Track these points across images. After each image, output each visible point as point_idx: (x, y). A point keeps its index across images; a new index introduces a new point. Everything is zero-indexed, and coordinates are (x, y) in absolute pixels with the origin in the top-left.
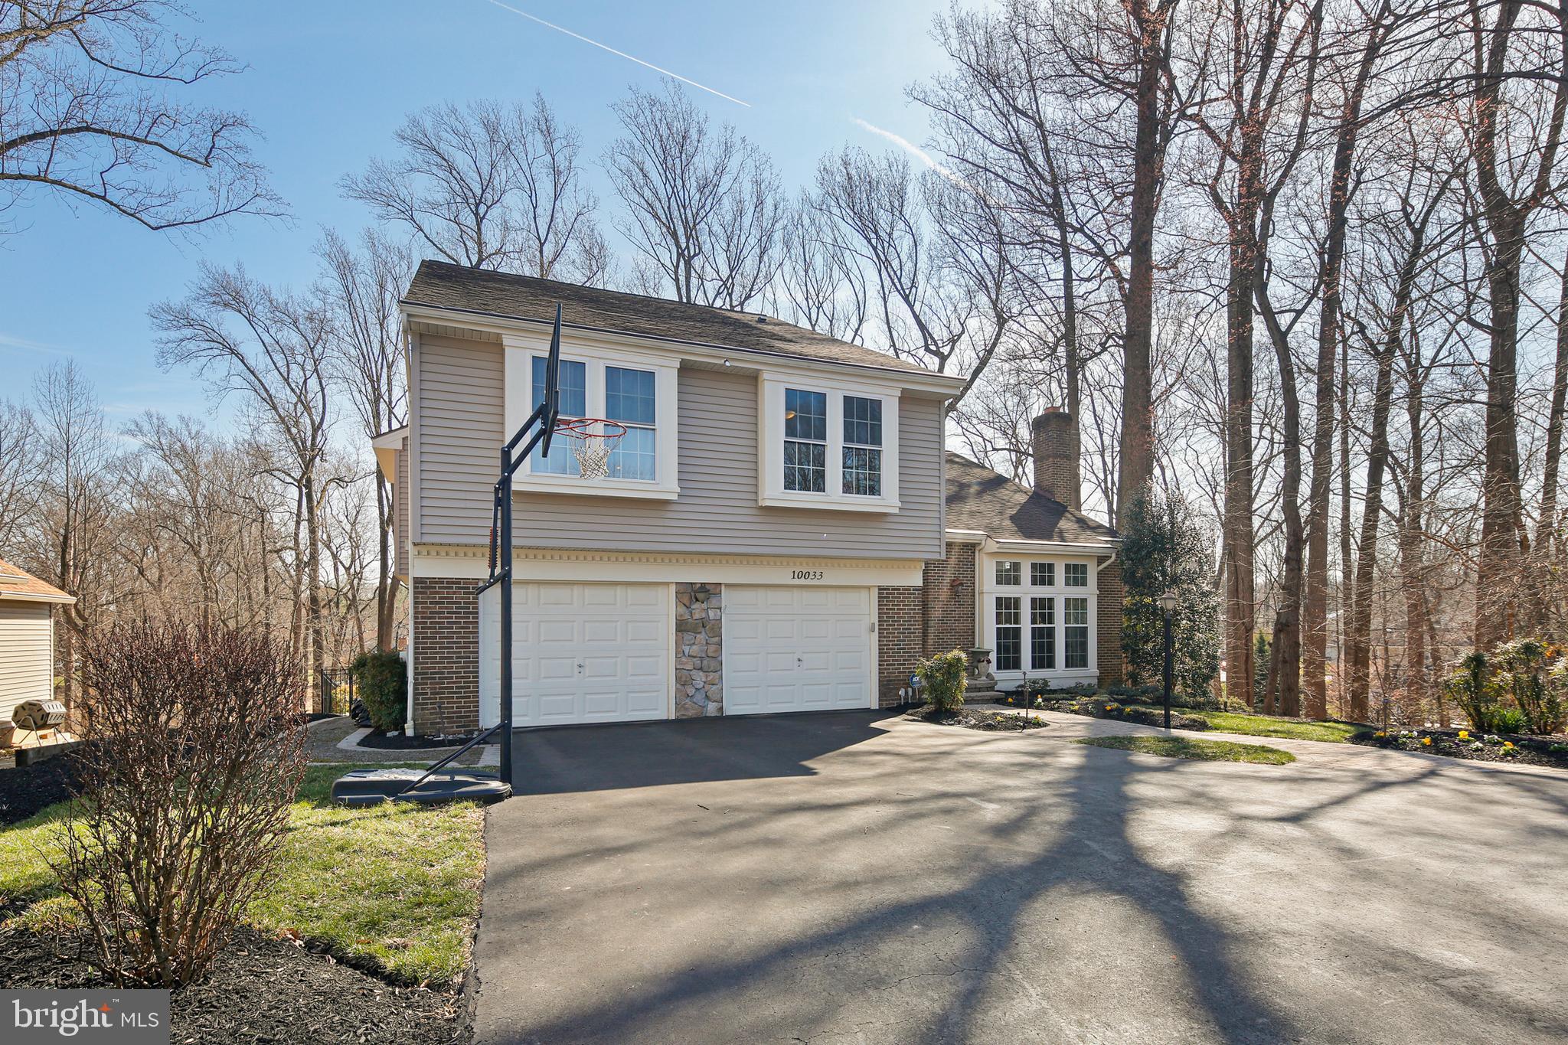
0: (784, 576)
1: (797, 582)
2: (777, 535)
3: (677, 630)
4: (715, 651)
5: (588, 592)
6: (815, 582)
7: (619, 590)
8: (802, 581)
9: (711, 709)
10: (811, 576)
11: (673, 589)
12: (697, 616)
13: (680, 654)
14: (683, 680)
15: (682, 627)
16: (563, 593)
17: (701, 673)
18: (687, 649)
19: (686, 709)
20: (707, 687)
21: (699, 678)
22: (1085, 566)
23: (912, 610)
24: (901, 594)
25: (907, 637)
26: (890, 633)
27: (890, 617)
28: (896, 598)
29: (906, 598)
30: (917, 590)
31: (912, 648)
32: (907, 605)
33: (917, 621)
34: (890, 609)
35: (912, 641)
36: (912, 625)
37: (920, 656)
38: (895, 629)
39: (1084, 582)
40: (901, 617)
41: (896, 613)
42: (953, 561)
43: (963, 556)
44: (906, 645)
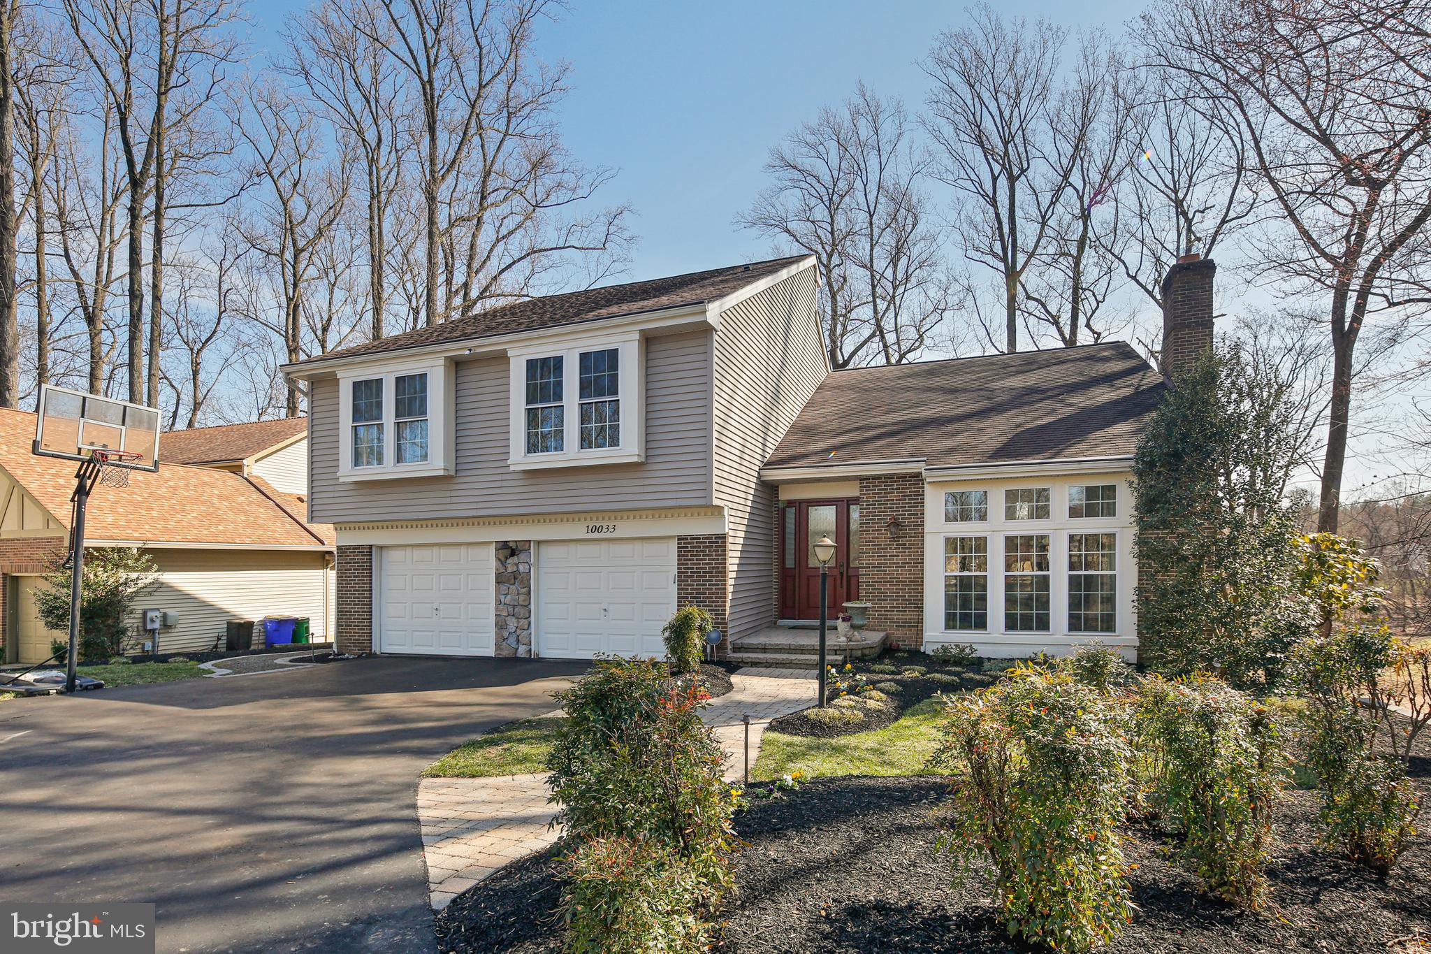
0: (578, 531)
1: (591, 536)
2: (542, 495)
3: (497, 582)
4: (524, 601)
5: (443, 551)
6: (608, 535)
7: (463, 549)
8: (596, 535)
9: (522, 651)
10: (604, 530)
11: (493, 547)
12: (509, 570)
13: (499, 602)
14: (500, 625)
15: (500, 580)
16: (426, 553)
17: (514, 619)
18: (502, 598)
19: (501, 649)
20: (519, 632)
21: (512, 624)
22: (1113, 488)
23: (714, 560)
24: (701, 543)
25: (708, 589)
26: (689, 585)
27: (688, 568)
28: (695, 547)
29: (707, 547)
30: (720, 538)
31: (713, 602)
32: (708, 555)
33: (720, 572)
34: (689, 560)
35: (713, 593)
36: (713, 577)
37: (725, 610)
38: (695, 581)
39: (1110, 511)
40: (701, 568)
41: (695, 564)
42: (894, 496)
43: (910, 488)
44: (707, 598)
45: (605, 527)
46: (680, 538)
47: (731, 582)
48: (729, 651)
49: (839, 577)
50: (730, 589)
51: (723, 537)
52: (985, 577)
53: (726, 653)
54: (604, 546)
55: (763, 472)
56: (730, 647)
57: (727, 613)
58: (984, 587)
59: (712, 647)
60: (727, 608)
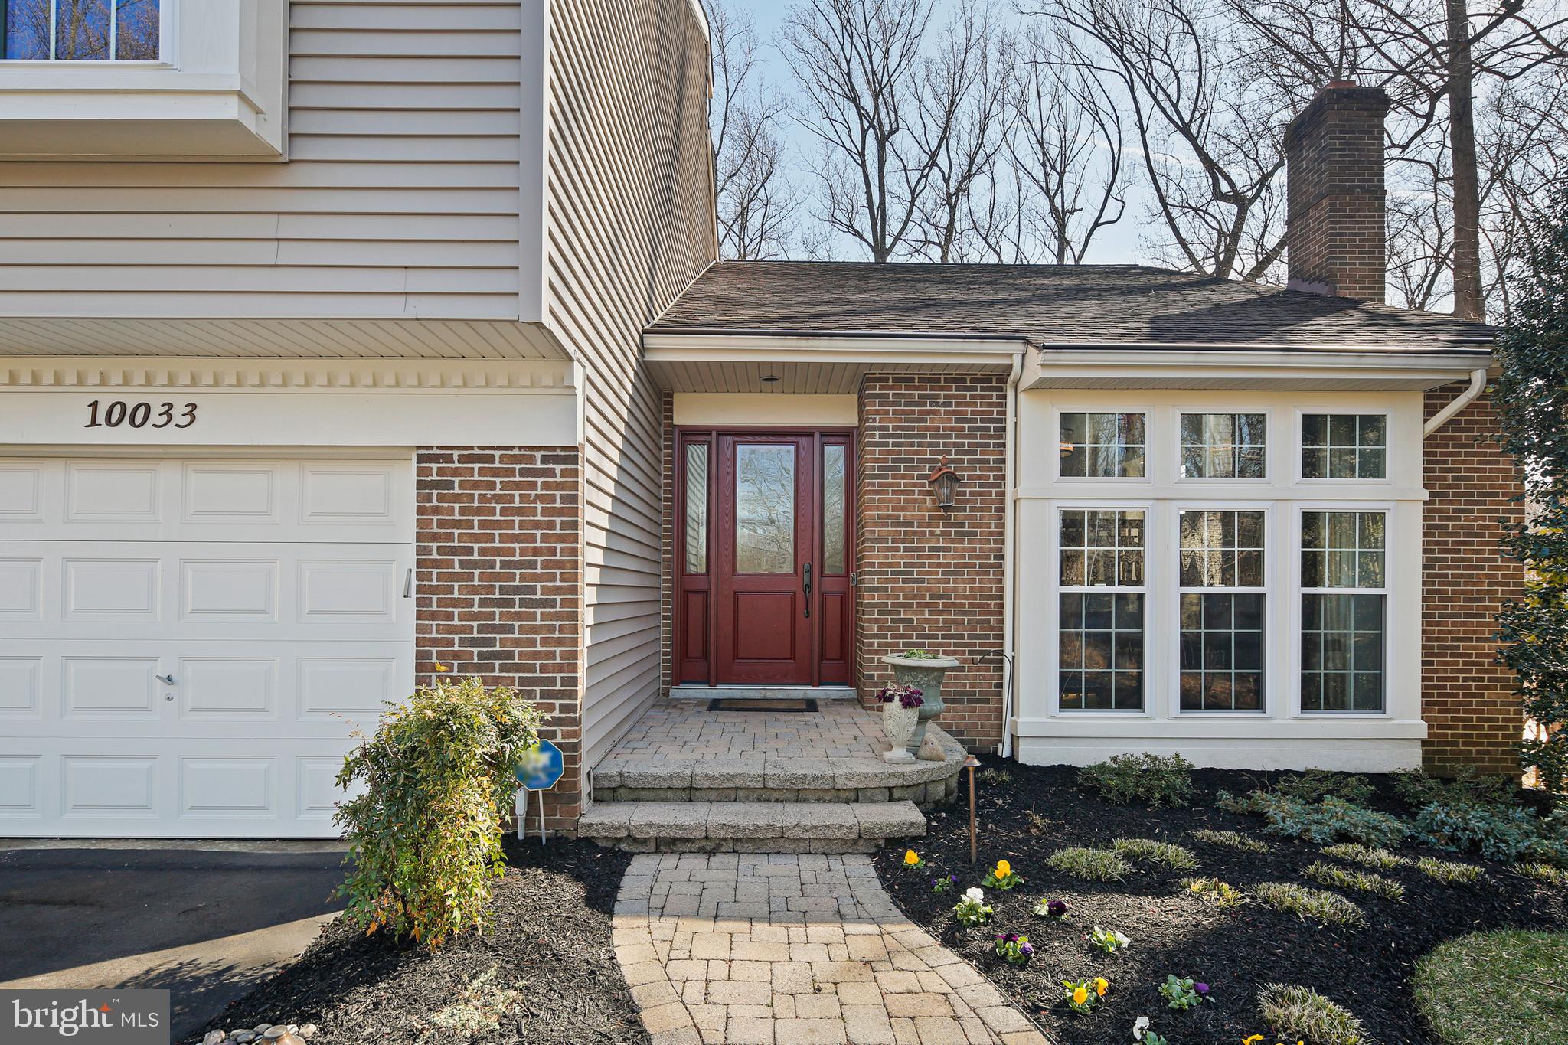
0: (60, 421)
1: (104, 435)
6: (171, 436)
8: (125, 434)
10: (156, 418)
22: (1374, 423)
23: (537, 525)
24: (496, 472)
25: (518, 616)
26: (455, 603)
27: (454, 551)
28: (476, 485)
29: (517, 486)
30: (557, 460)
31: (536, 655)
32: (519, 511)
33: (559, 564)
34: (457, 524)
35: (535, 629)
36: (537, 577)
37: (574, 681)
38: (474, 590)
39: (1373, 467)
40: (498, 551)
41: (476, 538)
42: (940, 419)
43: (973, 405)
44: (517, 642)
45: (157, 409)
46: (426, 456)
47: (589, 595)
48: (585, 803)
49: (800, 595)
50: (588, 617)
51: (569, 456)
52: (1141, 597)
53: (577, 812)
54: (168, 475)
55: (652, 340)
56: (585, 788)
57: (581, 688)
58: (1138, 620)
59: (532, 798)
60: (581, 674)
